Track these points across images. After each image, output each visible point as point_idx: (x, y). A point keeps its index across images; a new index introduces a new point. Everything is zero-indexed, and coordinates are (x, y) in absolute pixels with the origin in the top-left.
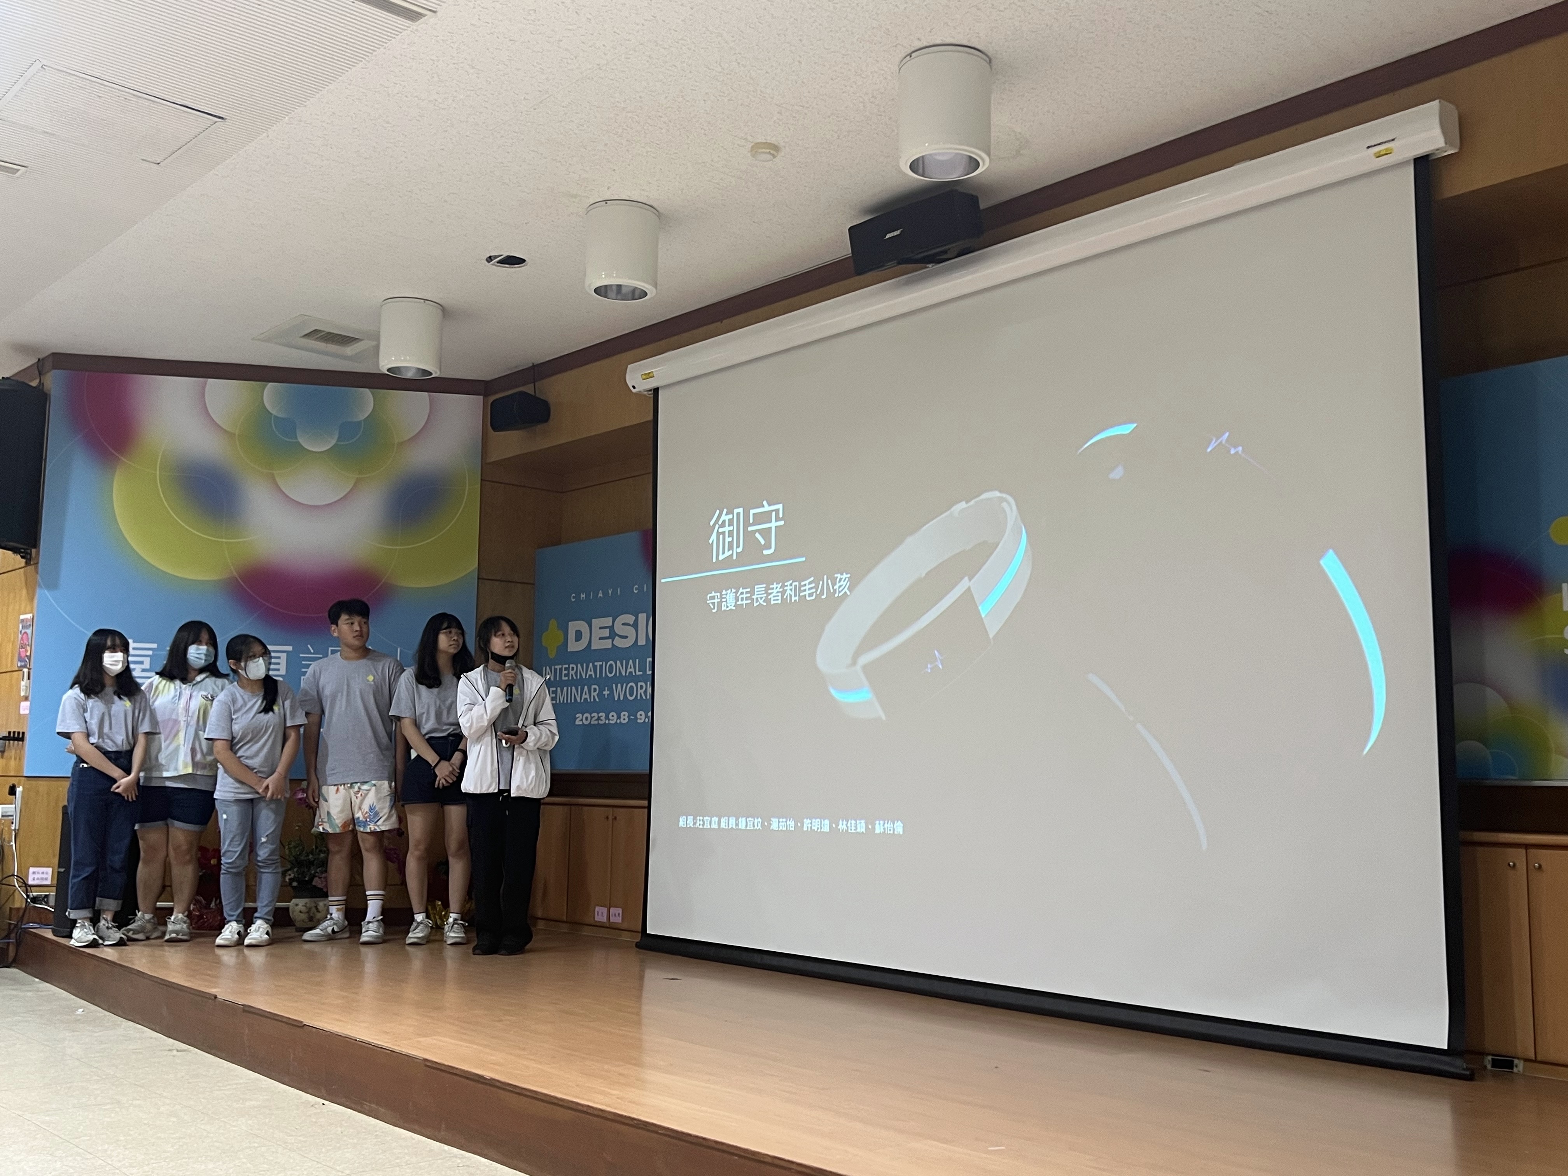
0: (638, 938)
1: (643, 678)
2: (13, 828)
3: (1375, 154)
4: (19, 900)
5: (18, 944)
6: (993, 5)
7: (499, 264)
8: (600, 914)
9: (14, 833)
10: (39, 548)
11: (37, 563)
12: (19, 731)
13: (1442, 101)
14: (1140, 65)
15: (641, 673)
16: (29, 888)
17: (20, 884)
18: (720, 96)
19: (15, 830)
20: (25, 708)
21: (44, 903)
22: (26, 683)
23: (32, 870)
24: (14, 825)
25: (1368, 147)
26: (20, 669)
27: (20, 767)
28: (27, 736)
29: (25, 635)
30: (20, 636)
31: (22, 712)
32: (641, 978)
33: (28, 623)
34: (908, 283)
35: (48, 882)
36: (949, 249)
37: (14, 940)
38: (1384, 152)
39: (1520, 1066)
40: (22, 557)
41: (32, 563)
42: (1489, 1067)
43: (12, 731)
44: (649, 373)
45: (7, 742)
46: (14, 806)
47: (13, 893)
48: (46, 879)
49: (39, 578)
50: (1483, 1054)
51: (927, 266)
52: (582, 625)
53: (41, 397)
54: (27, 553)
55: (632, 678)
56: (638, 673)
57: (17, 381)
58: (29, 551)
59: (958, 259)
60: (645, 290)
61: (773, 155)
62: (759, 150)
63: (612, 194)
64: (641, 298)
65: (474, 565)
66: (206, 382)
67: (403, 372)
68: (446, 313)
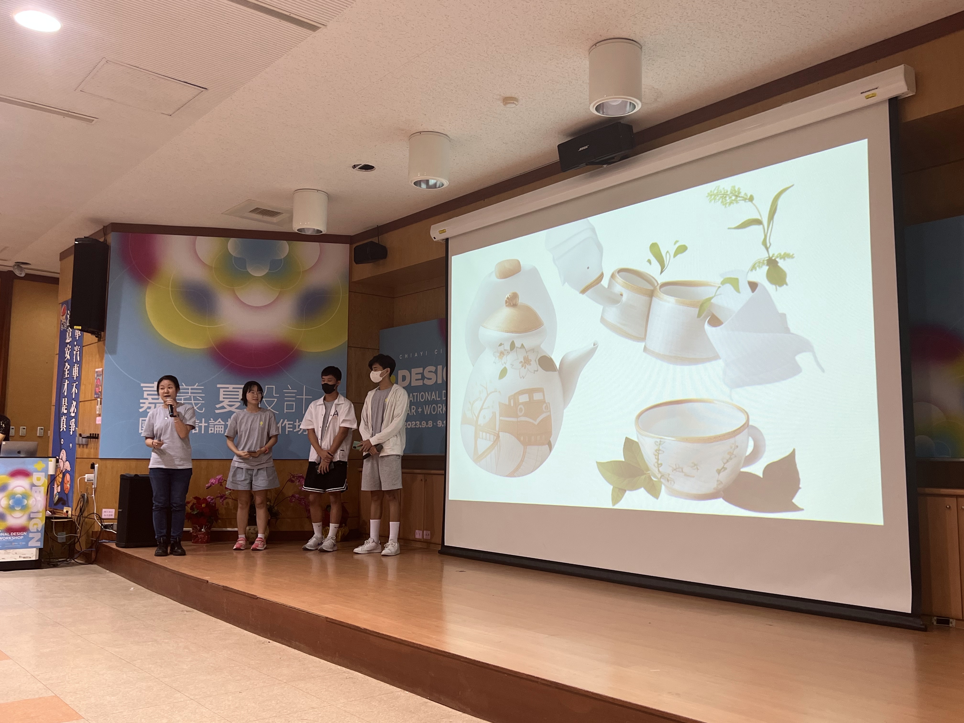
1: (441, 402)
2: (93, 487)
4: (97, 527)
5: (97, 552)
6: (644, 15)
7: (359, 170)
8: (419, 535)
9: (94, 490)
10: (106, 332)
11: (105, 340)
12: (96, 433)
13: (906, 65)
14: (728, 48)
15: (439, 399)
16: (102, 520)
17: (98, 518)
18: (486, 71)
19: (94, 488)
20: (99, 420)
21: (110, 528)
22: (99, 407)
23: (104, 510)
24: (94, 486)
25: (862, 93)
27: (97, 453)
28: (101, 436)
29: (98, 380)
30: (96, 381)
31: (97, 423)
32: (442, 571)
33: (100, 373)
34: (592, 176)
35: (113, 517)
36: (615, 156)
37: (95, 549)
38: (871, 96)
39: (953, 623)
40: (96, 337)
41: (102, 340)
42: (935, 623)
43: (92, 433)
45: (89, 439)
46: (93, 475)
47: (94, 523)
48: (112, 515)
49: (105, 348)
50: (932, 616)
51: (603, 166)
52: (406, 373)
53: (105, 248)
54: (99, 335)
55: (434, 402)
57: (92, 239)
58: (100, 333)
59: (620, 162)
60: (443, 182)
61: (515, 104)
62: (508, 102)
63: (424, 128)
64: (440, 187)
65: (345, 339)
66: (196, 238)
67: (306, 231)
68: (330, 197)
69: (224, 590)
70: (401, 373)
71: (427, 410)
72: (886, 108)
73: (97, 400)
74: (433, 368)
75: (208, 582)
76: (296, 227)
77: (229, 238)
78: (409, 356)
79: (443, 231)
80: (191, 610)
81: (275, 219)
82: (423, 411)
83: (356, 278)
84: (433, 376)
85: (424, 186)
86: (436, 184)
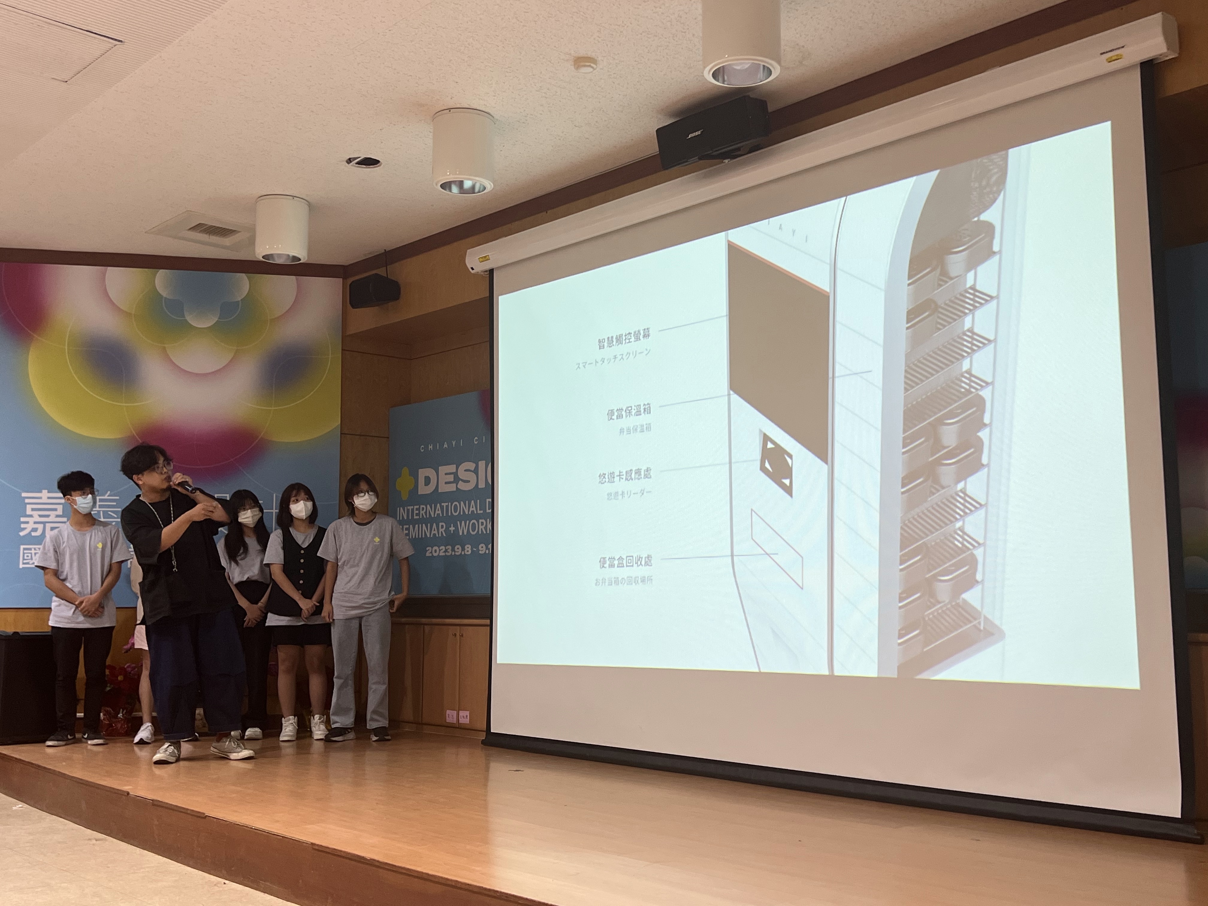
0: (483, 736)
1: (483, 516)
3: (1107, 59)
7: (357, 165)
8: (451, 716)
13: (1164, 13)
15: (482, 512)
25: (1102, 54)
34: (706, 176)
36: (742, 146)
38: (1115, 58)
44: (486, 257)
51: (724, 161)
52: (430, 472)
56: (479, 512)
59: (749, 155)
60: (484, 184)
61: (592, 67)
62: (582, 64)
63: (455, 103)
64: (479, 192)
65: (337, 422)
66: (107, 269)
67: (276, 258)
68: (312, 207)
69: (153, 805)
70: (423, 473)
71: (463, 528)
72: (1136, 76)
74: (471, 466)
75: (128, 793)
76: (260, 252)
77: (158, 270)
78: (435, 447)
79: (485, 259)
80: (103, 838)
81: (227, 241)
82: (457, 529)
83: (352, 330)
84: (472, 477)
85: (455, 189)
86: (473, 187)
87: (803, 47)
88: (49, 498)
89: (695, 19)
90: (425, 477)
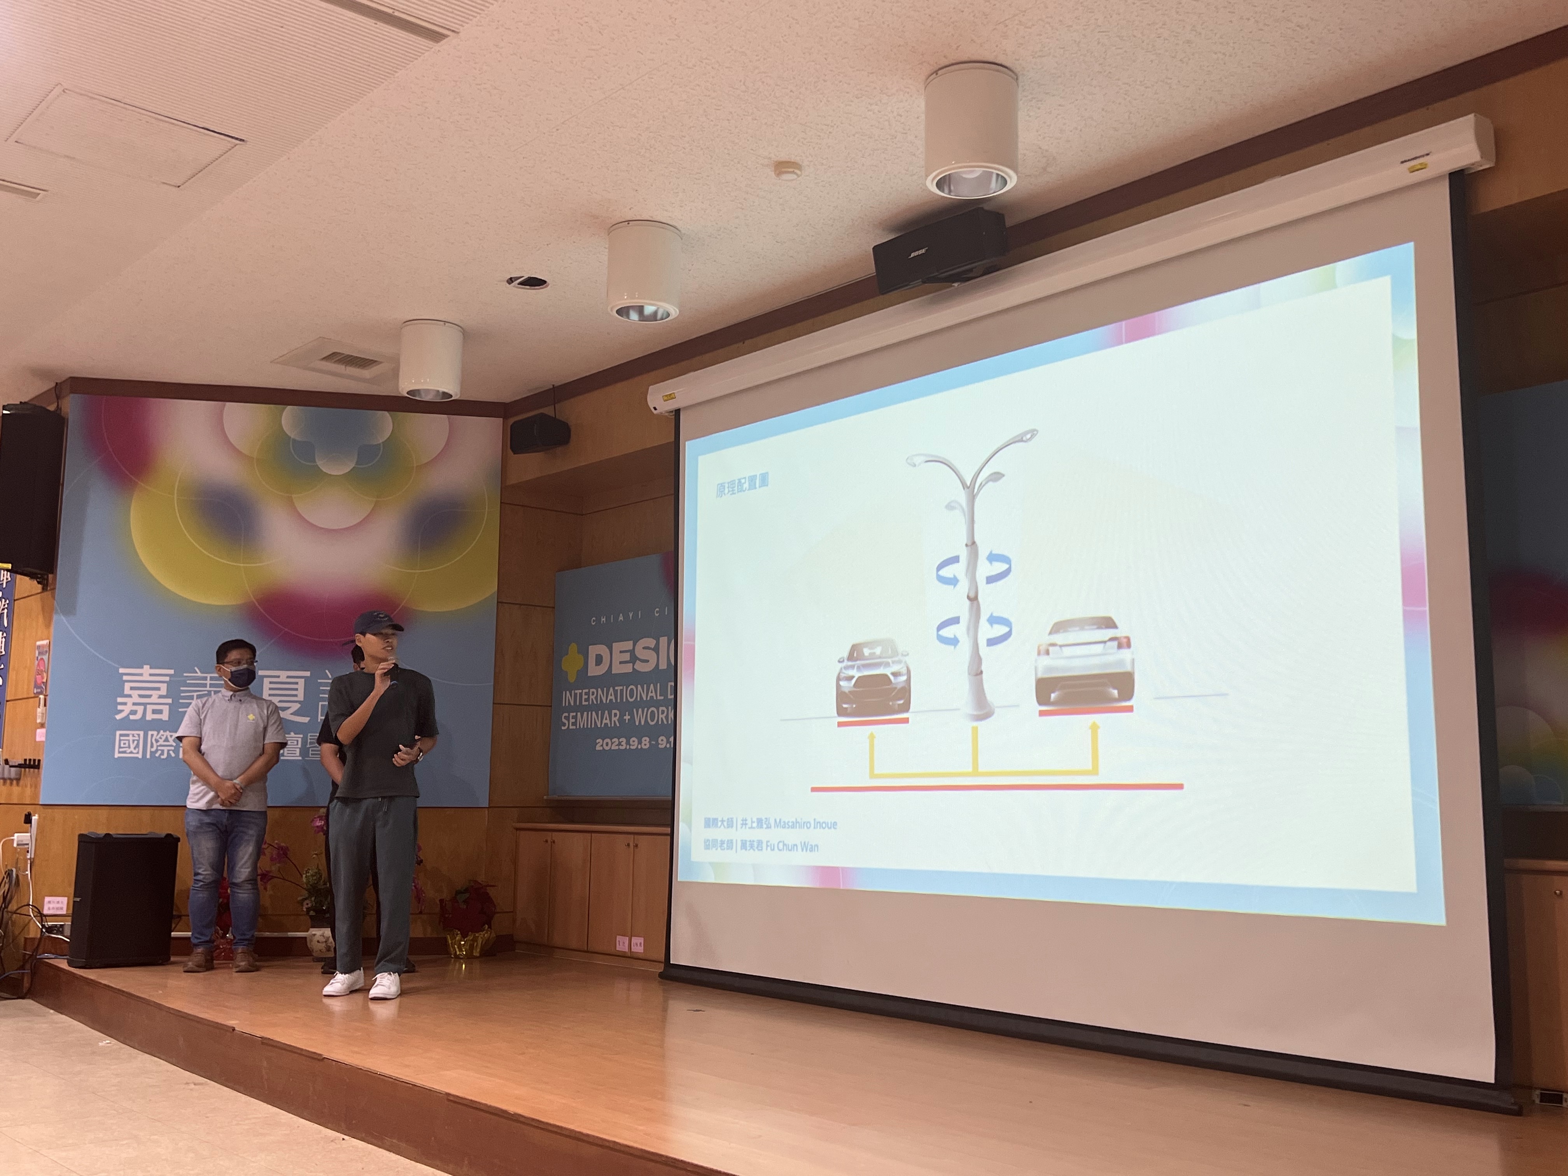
0: (660, 968)
1: (664, 703)
2: (28, 857)
3: (1409, 169)
4: (35, 929)
5: (33, 974)
6: (1020, 21)
7: (519, 285)
8: (622, 944)
9: (29, 862)
10: (56, 573)
11: (54, 589)
12: (35, 758)
13: (1478, 115)
14: (1169, 81)
15: (662, 698)
16: (44, 918)
17: (36, 914)
18: (744, 115)
19: (30, 858)
20: (41, 735)
21: (58, 932)
22: (42, 710)
23: (47, 899)
24: (29, 854)
25: (1402, 162)
26: (36, 696)
27: (36, 795)
28: (43, 764)
29: (41, 662)
30: (37, 662)
31: (38, 739)
32: (665, 1010)
33: (45, 650)
34: (932, 302)
35: (64, 912)
36: (975, 267)
37: (30, 971)
38: (1419, 167)
40: (39, 583)
41: (49, 588)
42: (1537, 1101)
43: (28, 758)
44: (670, 394)
45: (23, 769)
46: (29, 834)
47: (29, 923)
48: (62, 908)
49: (55, 603)
50: (1531, 1088)
51: (953, 284)
52: (602, 649)
53: (58, 421)
54: (44, 579)
55: (653, 703)
56: (659, 698)
57: (35, 406)
58: (46, 577)
59: (985, 277)
60: (667, 310)
61: (795, 173)
62: (783, 170)
63: (635, 215)
64: (662, 319)
65: (492, 588)
66: (224, 405)
67: (423, 394)
68: (467, 336)
69: (263, 1043)
70: (594, 650)
71: (640, 717)
72: (1444, 189)
73: (37, 697)
74: (651, 643)
75: (234, 1029)
76: (404, 387)
77: (285, 406)
78: (608, 619)
79: (670, 397)
80: (204, 1082)
81: (366, 373)
82: (632, 718)
83: (513, 480)
84: (651, 656)
85: (634, 316)
86: (656, 313)
87: (1047, 151)
88: (151, 675)
89: (918, 118)
90: (596, 655)
